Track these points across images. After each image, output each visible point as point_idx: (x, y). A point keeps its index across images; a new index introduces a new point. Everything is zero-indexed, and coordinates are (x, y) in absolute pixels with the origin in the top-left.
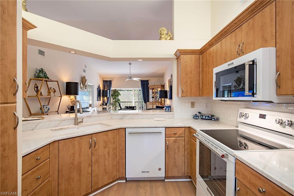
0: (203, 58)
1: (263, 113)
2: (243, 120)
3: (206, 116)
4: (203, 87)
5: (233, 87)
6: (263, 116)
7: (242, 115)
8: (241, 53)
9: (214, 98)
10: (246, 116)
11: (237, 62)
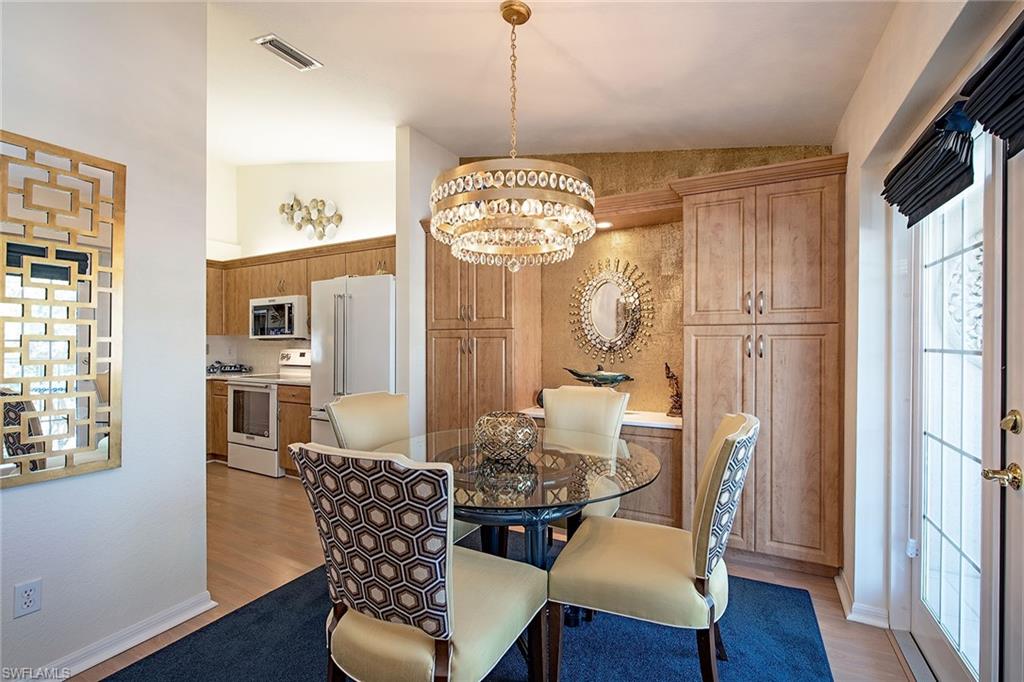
0: (227, 276)
1: (302, 351)
2: (285, 362)
3: (231, 367)
4: (227, 320)
5: (270, 317)
6: (302, 355)
7: (283, 357)
8: (282, 291)
9: (251, 337)
10: (288, 357)
11: (279, 300)
